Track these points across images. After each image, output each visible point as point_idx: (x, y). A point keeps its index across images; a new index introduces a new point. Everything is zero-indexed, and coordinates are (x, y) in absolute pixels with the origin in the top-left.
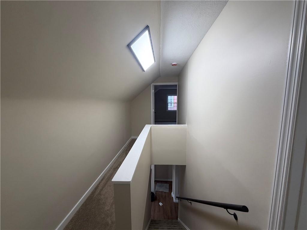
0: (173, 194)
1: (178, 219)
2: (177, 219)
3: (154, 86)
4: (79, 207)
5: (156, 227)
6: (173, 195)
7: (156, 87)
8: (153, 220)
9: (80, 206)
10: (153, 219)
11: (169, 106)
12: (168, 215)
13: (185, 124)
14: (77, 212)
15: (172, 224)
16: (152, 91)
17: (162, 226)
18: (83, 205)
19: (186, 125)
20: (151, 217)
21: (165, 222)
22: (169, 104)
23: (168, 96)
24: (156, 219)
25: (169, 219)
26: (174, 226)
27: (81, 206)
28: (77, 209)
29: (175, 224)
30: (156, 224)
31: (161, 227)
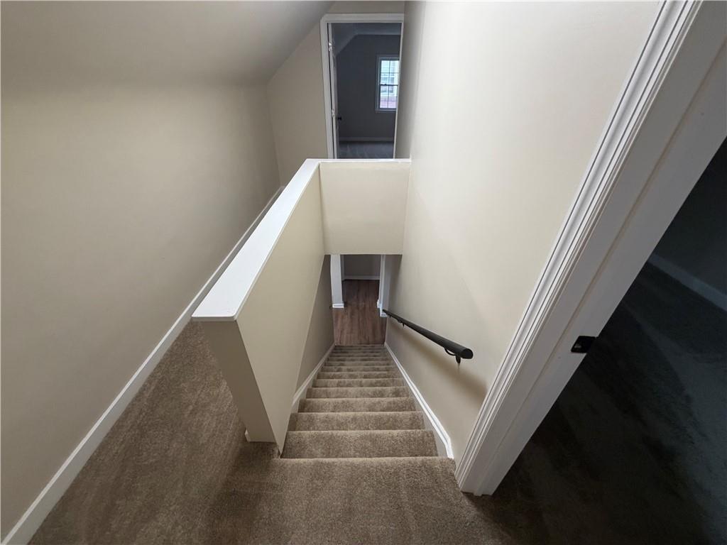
0: (380, 303)
1: (385, 343)
2: (383, 343)
3: (330, 26)
4: (171, 344)
5: (340, 358)
6: (380, 305)
7: (338, 31)
8: (339, 346)
9: (173, 341)
10: (339, 344)
11: (383, 95)
12: (367, 337)
13: (408, 157)
14: (168, 351)
15: (372, 352)
16: (326, 47)
17: (352, 356)
18: (178, 338)
19: (409, 160)
20: (335, 342)
21: (360, 349)
22: (383, 88)
23: (383, 62)
24: (344, 344)
25: (369, 344)
26: (375, 356)
27: (176, 341)
28: (168, 346)
29: (377, 352)
30: (342, 352)
31: (351, 358)
